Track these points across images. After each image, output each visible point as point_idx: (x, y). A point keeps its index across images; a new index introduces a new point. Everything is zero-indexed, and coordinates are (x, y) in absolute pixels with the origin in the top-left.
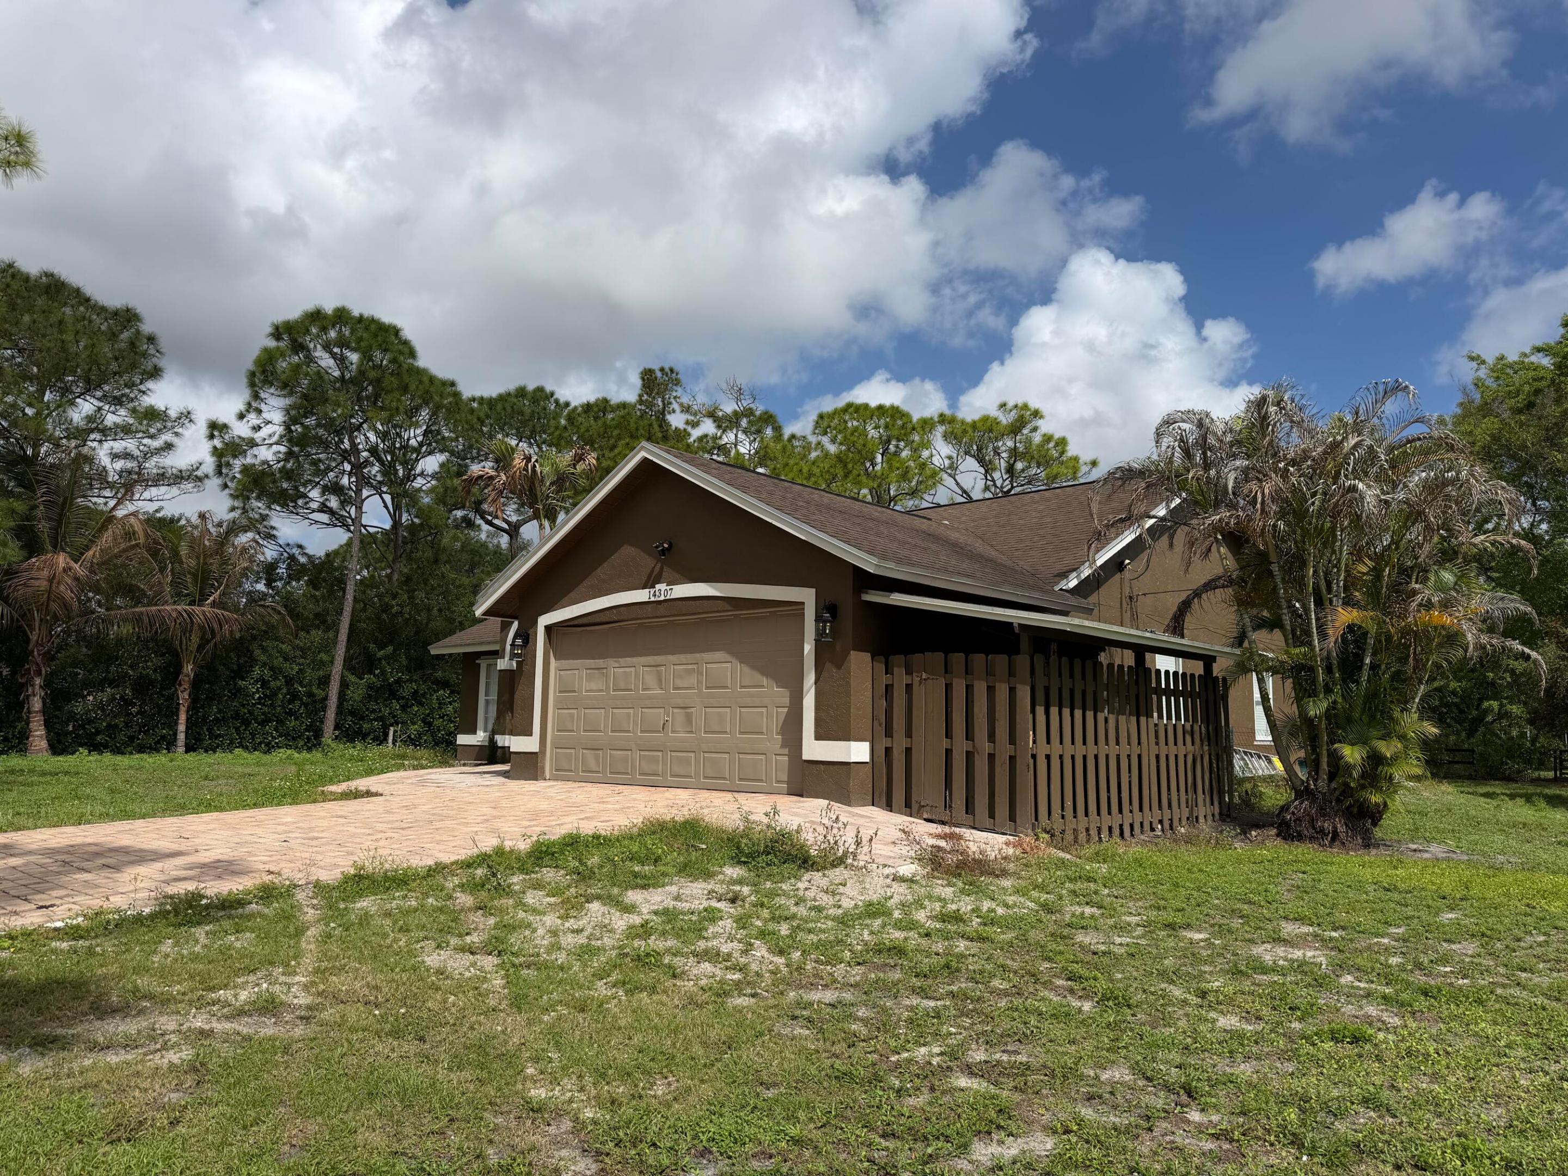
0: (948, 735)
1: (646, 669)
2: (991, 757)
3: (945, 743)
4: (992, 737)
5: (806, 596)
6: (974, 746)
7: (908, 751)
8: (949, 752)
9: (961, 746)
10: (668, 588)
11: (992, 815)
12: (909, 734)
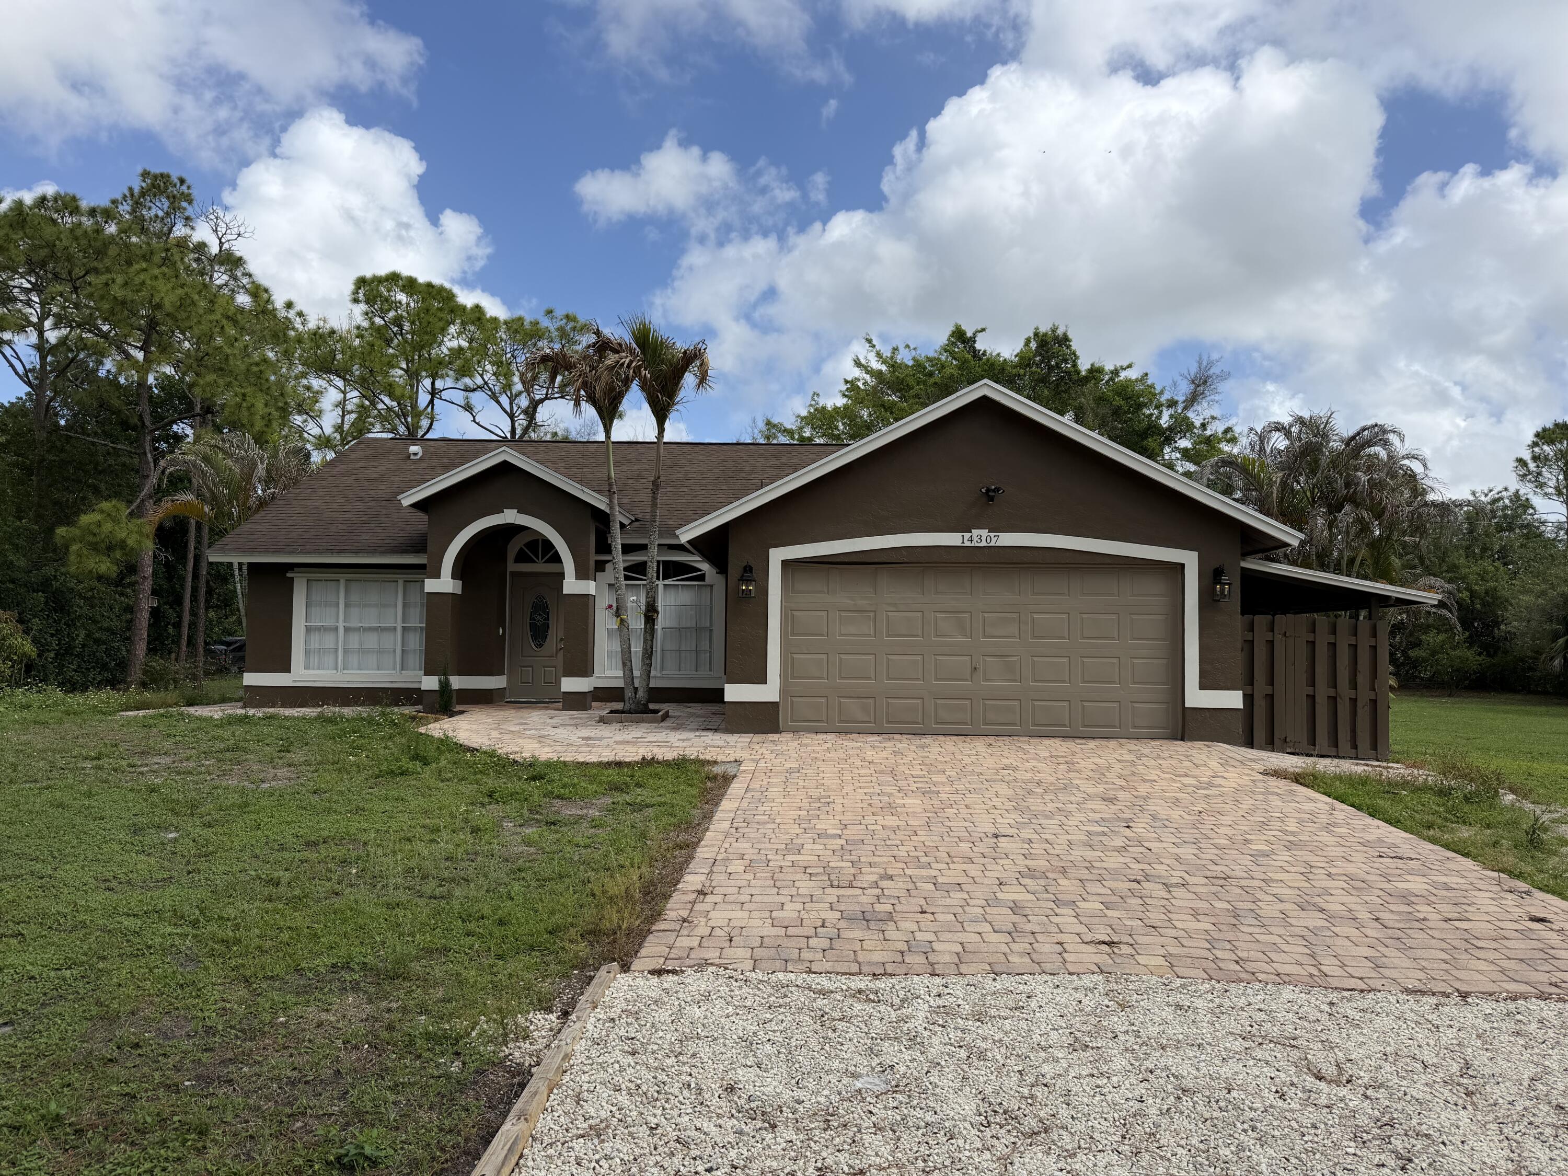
0: (1312, 683)
1: (938, 615)
2: (1354, 701)
3: (1310, 691)
4: (1354, 685)
5: (1190, 559)
6: (1336, 692)
7: (1270, 698)
8: (1312, 698)
9: (1323, 692)
10: (992, 535)
11: (1355, 747)
12: (1271, 683)
